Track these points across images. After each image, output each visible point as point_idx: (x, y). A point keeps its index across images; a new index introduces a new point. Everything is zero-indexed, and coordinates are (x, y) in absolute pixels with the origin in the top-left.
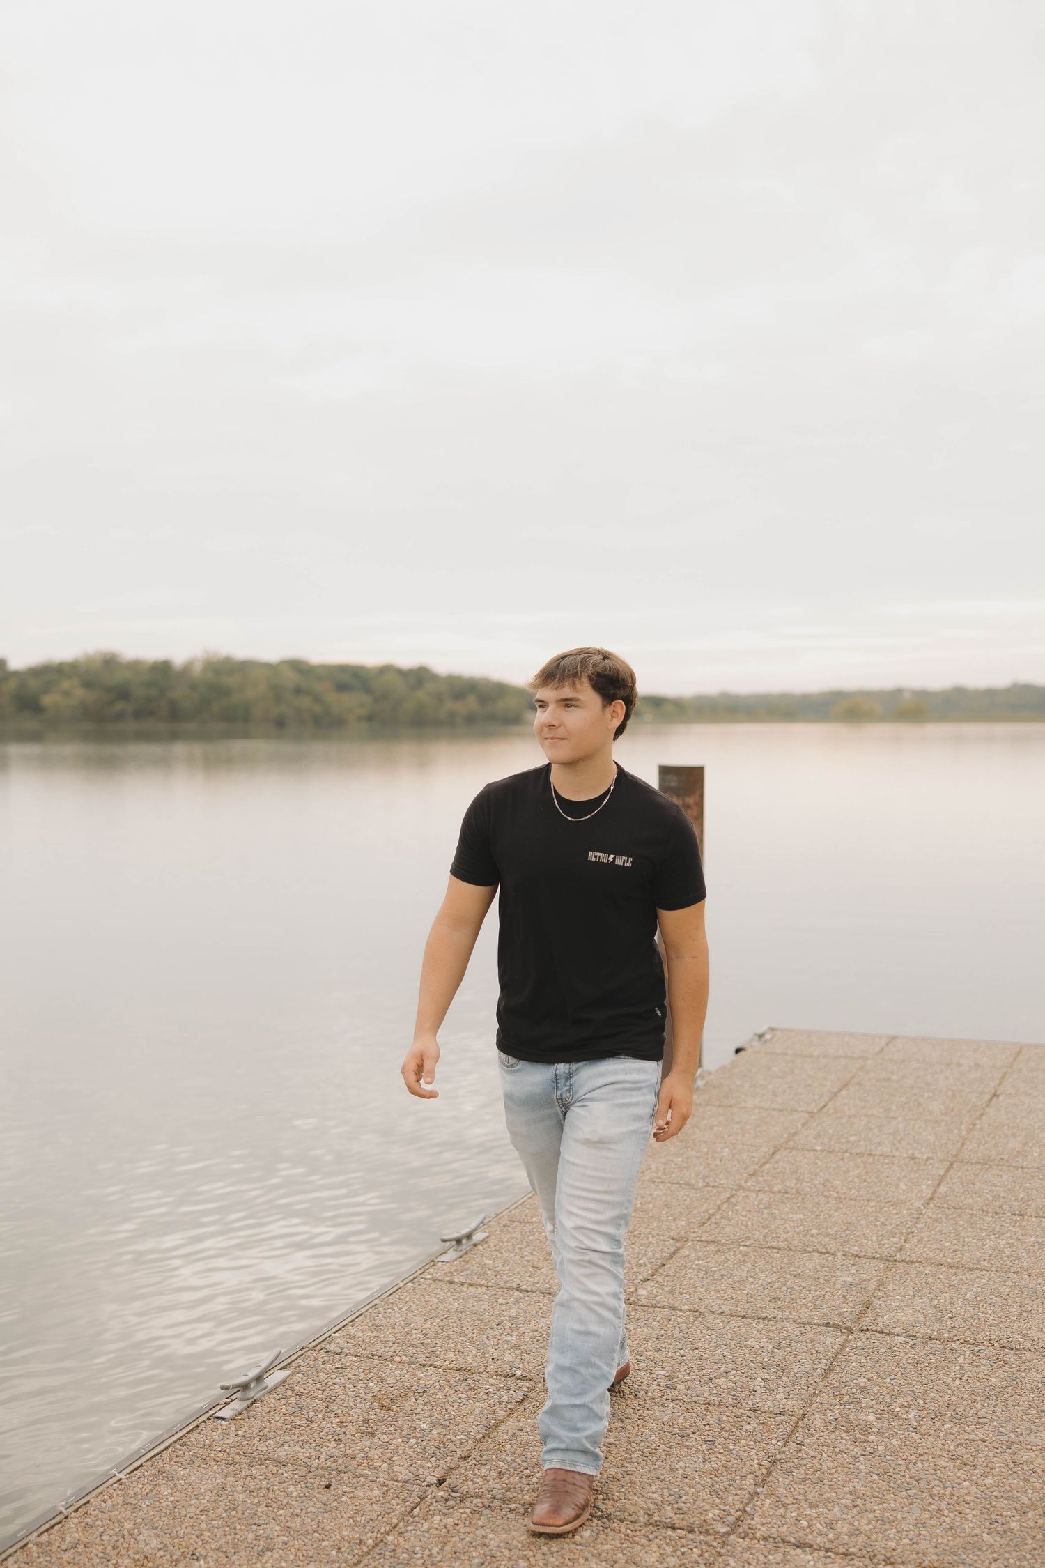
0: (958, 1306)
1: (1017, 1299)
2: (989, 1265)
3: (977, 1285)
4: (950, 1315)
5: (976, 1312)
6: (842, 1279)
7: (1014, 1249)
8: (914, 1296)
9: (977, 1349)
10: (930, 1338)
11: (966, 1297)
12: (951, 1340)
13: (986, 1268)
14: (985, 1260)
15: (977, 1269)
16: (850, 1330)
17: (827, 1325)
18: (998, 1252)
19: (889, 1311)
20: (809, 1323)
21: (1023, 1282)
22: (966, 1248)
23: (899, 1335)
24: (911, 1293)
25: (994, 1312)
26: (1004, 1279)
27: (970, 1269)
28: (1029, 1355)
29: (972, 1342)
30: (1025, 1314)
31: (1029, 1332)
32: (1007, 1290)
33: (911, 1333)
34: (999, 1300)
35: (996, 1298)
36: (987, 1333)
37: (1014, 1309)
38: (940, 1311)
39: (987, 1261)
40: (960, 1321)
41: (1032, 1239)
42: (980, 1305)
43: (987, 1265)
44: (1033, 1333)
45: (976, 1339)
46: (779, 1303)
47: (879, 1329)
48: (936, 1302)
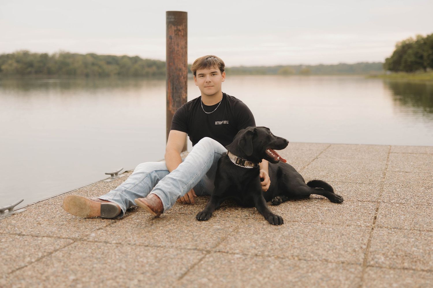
0: (277, 239)
1: (313, 235)
2: (300, 220)
3: (291, 228)
4: (272, 243)
5: (287, 241)
6: (214, 227)
7: (315, 212)
8: (254, 234)
9: (284, 260)
10: (256, 255)
11: (283, 234)
12: (269, 256)
13: (298, 221)
14: (298, 217)
15: (293, 221)
16: (208, 252)
17: (196, 249)
18: (306, 214)
19: (236, 241)
20: (185, 249)
21: (318, 227)
22: (289, 212)
23: (237, 254)
24: (252, 233)
25: (298, 241)
26: (307, 226)
27: (289, 222)
28: (315, 263)
29: (282, 256)
30: (316, 242)
31: (317, 251)
32: (308, 230)
33: (245, 253)
34: (302, 236)
35: (301, 235)
36: (292, 252)
37: (310, 240)
38: (266, 241)
39: (299, 218)
40: (277, 246)
41: (326, 208)
42: (291, 238)
43: (299, 219)
44: (320, 252)
45: (284, 255)
46: (172, 239)
47: (226, 251)
48: (265, 237)
